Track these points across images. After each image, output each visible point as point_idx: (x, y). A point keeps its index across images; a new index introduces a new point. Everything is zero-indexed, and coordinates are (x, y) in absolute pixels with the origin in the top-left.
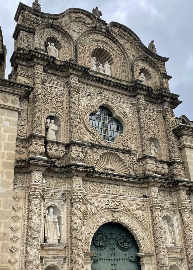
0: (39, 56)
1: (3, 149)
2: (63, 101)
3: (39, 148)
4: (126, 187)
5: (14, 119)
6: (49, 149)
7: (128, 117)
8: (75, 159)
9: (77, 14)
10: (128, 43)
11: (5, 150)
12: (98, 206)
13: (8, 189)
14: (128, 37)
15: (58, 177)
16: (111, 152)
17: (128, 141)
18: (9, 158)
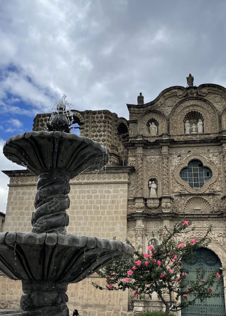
0: (137, 142)
1: (120, 209)
2: (159, 166)
3: (140, 205)
4: (210, 221)
5: (125, 189)
6: (148, 203)
7: (215, 165)
8: (165, 208)
9: (170, 91)
10: (219, 96)
11: (121, 209)
12: (185, 237)
13: (124, 232)
14: (217, 91)
15: (156, 221)
16: (196, 197)
17: (214, 184)
18: (123, 214)
